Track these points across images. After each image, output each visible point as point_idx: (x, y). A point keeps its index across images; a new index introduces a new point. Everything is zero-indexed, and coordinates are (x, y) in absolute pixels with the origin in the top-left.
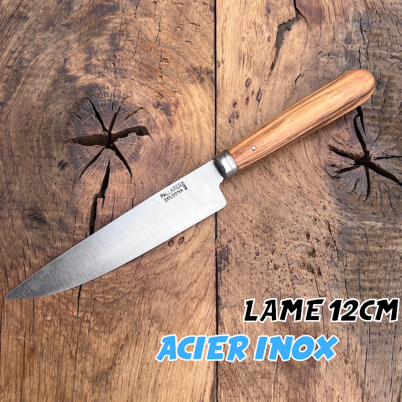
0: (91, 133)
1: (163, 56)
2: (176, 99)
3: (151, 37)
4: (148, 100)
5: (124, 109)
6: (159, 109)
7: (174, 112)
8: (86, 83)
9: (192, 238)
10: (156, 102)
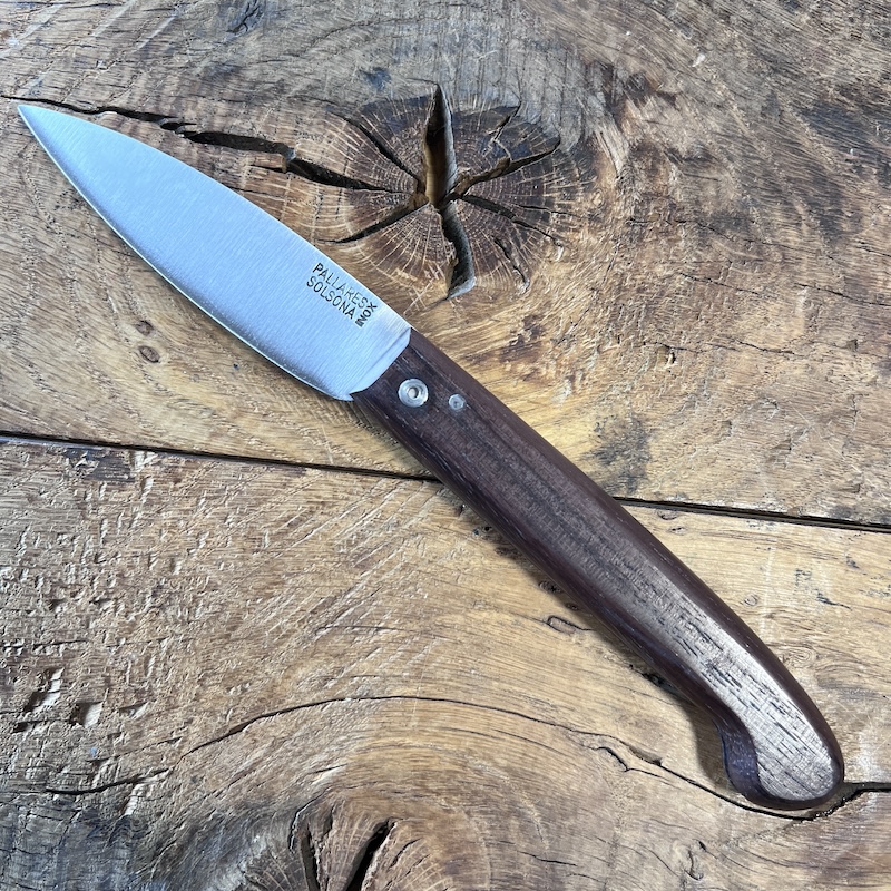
1: (684, 353)
2: (550, 380)
3: (742, 324)
4: (548, 304)
5: (525, 237)
6: (522, 331)
7: (511, 371)
8: (602, 146)
9: (152, 384)
10: (542, 322)
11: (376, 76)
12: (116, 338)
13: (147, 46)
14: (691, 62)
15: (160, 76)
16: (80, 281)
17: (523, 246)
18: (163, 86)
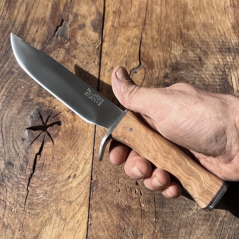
0: (37, 125)
4: (65, 109)
5: (53, 113)
6: (70, 113)
8: (37, 102)
9: (80, 175)
10: (68, 109)
11: (23, 140)
12: (71, 183)
13: (16, 182)
14: (23, 88)
15: (22, 179)
16: (61, 191)
17: (55, 113)
18: (24, 179)
